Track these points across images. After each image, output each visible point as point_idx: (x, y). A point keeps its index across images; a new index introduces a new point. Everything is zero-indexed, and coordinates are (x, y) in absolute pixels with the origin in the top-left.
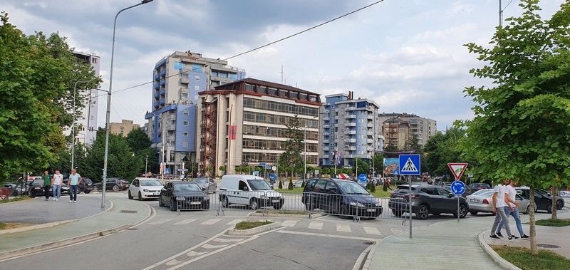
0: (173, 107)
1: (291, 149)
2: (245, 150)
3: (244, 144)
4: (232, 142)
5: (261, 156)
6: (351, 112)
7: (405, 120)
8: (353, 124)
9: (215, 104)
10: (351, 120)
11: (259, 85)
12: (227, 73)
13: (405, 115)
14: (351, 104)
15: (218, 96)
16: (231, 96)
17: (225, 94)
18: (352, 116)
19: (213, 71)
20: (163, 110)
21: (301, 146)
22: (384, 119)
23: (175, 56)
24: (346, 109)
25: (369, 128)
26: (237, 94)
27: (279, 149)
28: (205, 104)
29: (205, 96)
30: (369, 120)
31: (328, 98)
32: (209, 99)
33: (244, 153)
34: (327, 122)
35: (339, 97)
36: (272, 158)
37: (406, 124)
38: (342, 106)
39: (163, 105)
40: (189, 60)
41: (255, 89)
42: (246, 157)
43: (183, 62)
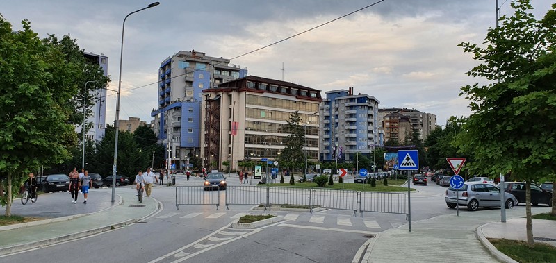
0: (178, 105)
1: (292, 144)
2: (247, 146)
3: (246, 139)
4: (235, 138)
5: (262, 152)
6: (351, 107)
7: (405, 114)
8: (353, 119)
9: (218, 101)
10: (351, 115)
11: (261, 83)
12: (230, 70)
13: (406, 110)
14: (351, 100)
15: (221, 93)
16: (234, 94)
17: (227, 91)
18: (353, 112)
19: (216, 69)
20: (169, 107)
21: (302, 141)
22: (385, 114)
23: (181, 55)
24: (346, 104)
25: (369, 123)
26: (239, 91)
27: (280, 145)
28: (208, 101)
29: (209, 93)
30: (370, 115)
31: (328, 94)
32: (213, 96)
33: (245, 148)
34: (327, 117)
35: (339, 93)
36: (273, 153)
37: (406, 119)
38: (343, 101)
39: (168, 103)
40: (193, 58)
41: (257, 87)
42: (248, 152)
43: (187, 61)
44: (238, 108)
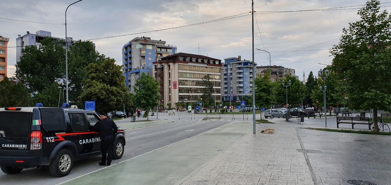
0: (137, 71)
1: (206, 93)
3: (179, 90)
4: (173, 90)
5: (189, 97)
6: (240, 68)
7: (274, 70)
8: (241, 76)
9: (162, 69)
10: (240, 73)
12: (166, 48)
13: (275, 67)
14: (240, 64)
15: (164, 64)
17: (167, 63)
19: (158, 47)
20: (131, 72)
22: (262, 70)
23: (136, 40)
24: (237, 67)
26: (174, 62)
27: (199, 93)
30: (251, 73)
31: (226, 60)
33: (179, 95)
35: (232, 59)
36: (196, 98)
37: (275, 73)
38: (235, 65)
39: (131, 69)
41: (184, 60)
42: (181, 98)
44: (174, 72)
